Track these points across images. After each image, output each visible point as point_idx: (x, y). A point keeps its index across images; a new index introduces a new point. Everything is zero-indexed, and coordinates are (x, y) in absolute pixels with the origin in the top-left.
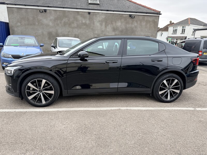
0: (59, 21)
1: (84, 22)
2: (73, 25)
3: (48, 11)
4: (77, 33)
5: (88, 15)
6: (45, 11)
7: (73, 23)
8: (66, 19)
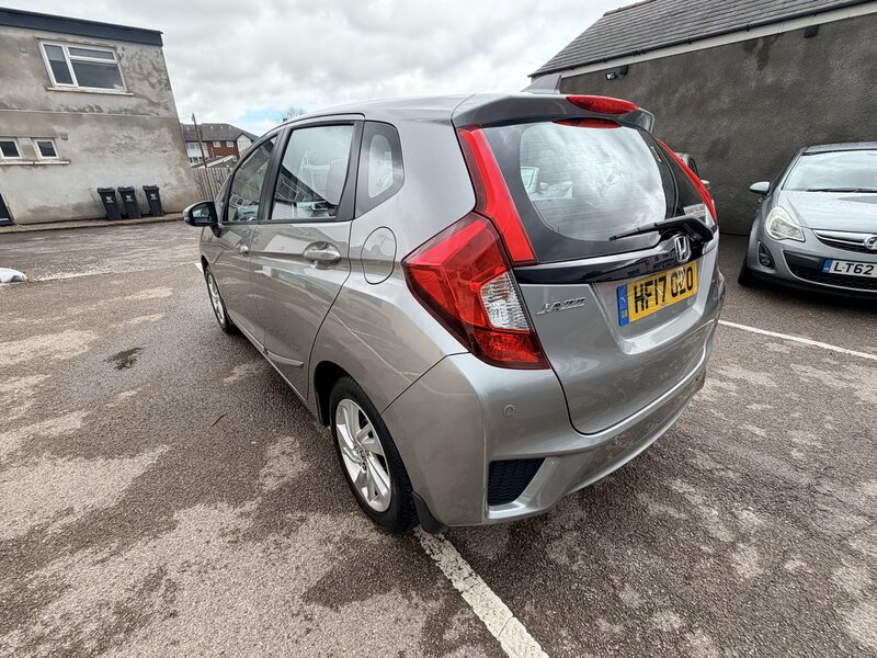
0: (662, 99)
1: (769, 80)
2: (713, 105)
3: (632, 71)
4: (724, 136)
5: (801, 45)
6: (625, 70)
7: (716, 95)
8: (693, 83)
